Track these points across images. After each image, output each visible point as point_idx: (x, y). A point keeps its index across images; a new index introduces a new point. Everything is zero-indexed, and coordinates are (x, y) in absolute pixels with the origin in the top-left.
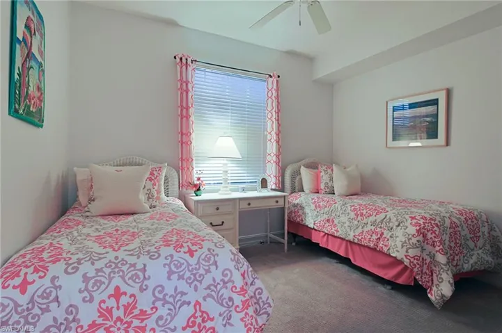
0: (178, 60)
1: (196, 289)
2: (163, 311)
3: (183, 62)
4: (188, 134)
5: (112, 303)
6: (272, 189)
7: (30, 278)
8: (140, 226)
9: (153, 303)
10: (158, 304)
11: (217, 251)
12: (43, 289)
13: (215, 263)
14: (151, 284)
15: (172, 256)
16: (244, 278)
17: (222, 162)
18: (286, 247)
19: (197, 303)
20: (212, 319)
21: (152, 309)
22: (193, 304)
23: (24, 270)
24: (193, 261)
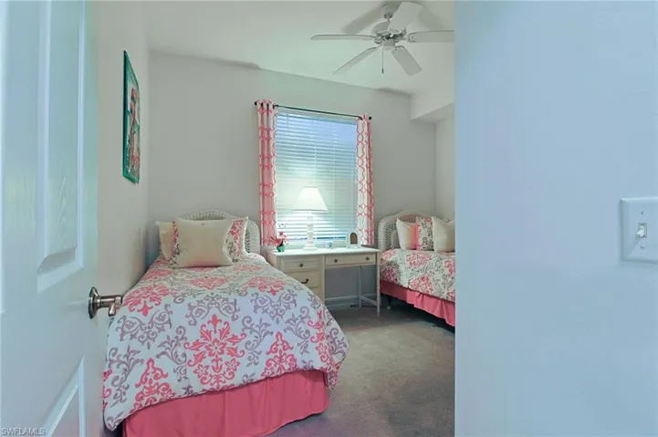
0: (259, 105)
1: (278, 322)
2: (251, 338)
3: (264, 108)
4: (270, 185)
5: (210, 327)
6: (362, 246)
7: (149, 305)
8: (227, 275)
9: (243, 330)
10: (247, 331)
11: (296, 292)
12: (159, 313)
13: (294, 301)
14: (241, 315)
15: (257, 294)
16: (320, 318)
17: (307, 215)
18: (378, 310)
19: (279, 334)
20: (292, 348)
21: (242, 335)
22: (275, 334)
23: (143, 300)
24: (275, 299)
